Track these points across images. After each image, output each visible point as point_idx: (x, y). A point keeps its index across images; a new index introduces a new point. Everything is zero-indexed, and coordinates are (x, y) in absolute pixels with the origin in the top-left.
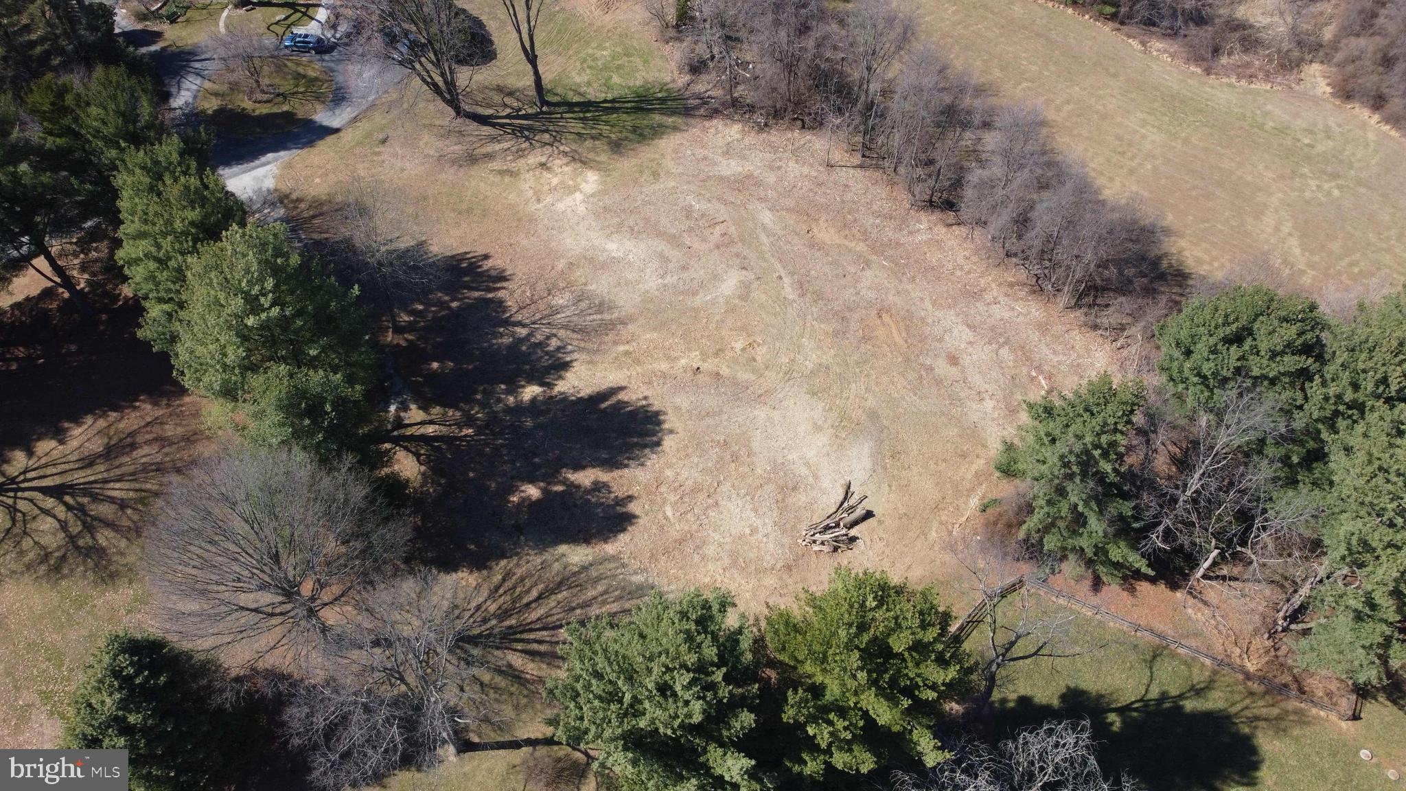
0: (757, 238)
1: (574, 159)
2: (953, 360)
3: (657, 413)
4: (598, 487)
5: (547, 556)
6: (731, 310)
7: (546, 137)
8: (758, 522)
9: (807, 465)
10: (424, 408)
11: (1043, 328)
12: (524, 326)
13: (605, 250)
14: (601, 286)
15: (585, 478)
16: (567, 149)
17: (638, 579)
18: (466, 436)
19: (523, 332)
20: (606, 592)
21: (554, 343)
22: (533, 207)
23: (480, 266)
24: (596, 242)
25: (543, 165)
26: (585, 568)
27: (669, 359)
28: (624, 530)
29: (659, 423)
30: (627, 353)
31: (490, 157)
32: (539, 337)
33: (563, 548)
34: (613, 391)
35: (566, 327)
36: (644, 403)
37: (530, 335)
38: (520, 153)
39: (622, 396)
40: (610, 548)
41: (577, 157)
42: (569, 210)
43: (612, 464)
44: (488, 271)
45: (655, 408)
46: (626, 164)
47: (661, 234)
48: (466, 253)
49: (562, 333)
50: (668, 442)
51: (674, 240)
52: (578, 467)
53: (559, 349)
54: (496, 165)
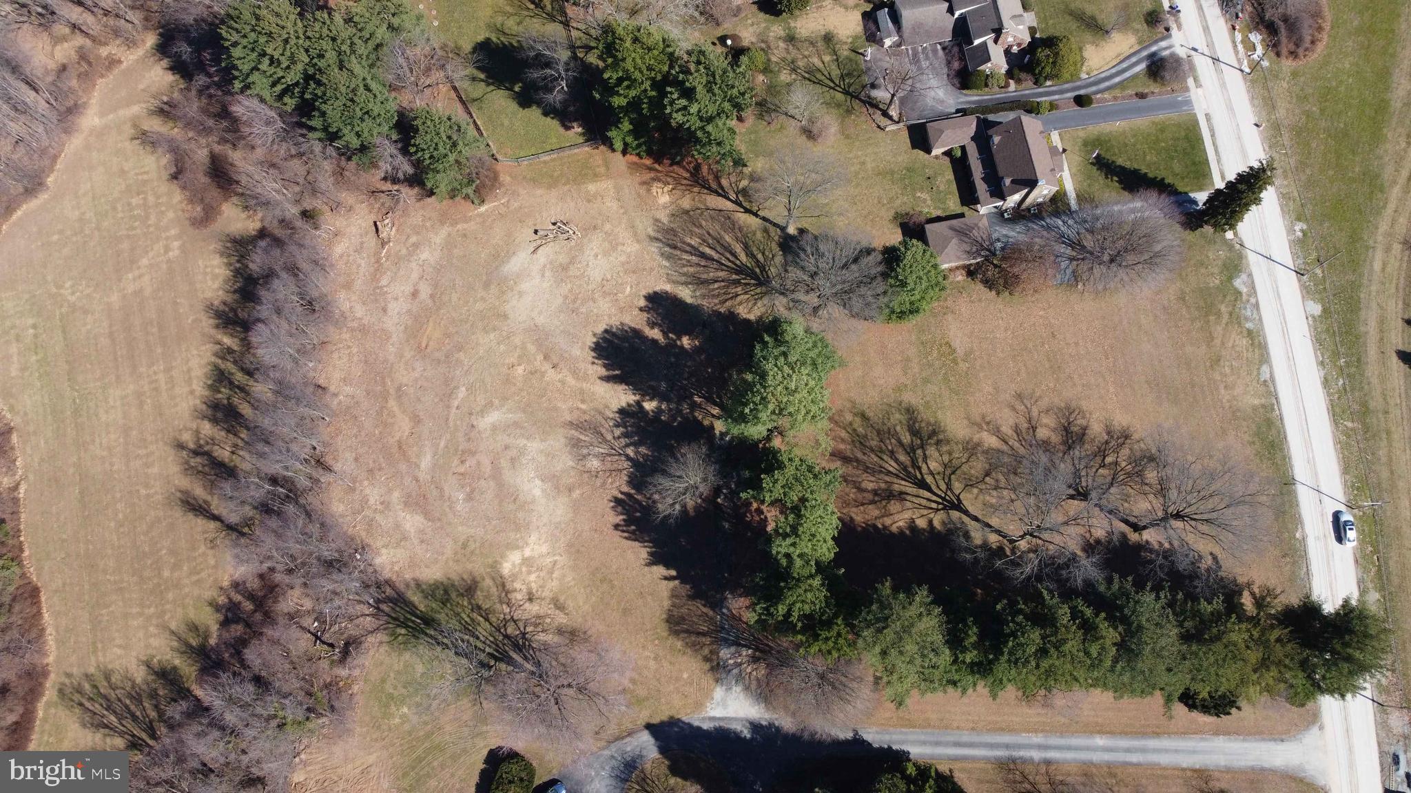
0: (446, 447)
1: (507, 593)
2: (415, 294)
3: (594, 350)
4: (652, 325)
5: (699, 302)
6: (505, 399)
7: (510, 630)
8: (591, 258)
9: (543, 276)
10: (712, 427)
11: (348, 286)
12: (627, 456)
13: (543, 491)
14: (565, 461)
15: (655, 334)
16: (505, 606)
17: (666, 263)
18: (700, 397)
19: (630, 451)
20: (684, 266)
21: (618, 432)
22: (562, 560)
23: (624, 520)
24: (543, 501)
25: (530, 600)
26: (686, 284)
27: (563, 382)
28: (655, 293)
29: (597, 344)
30: (583, 401)
31: (560, 631)
32: (623, 441)
33: (689, 300)
34: (607, 379)
35: (605, 441)
36: (596, 361)
37: (627, 446)
38: (538, 620)
39: (604, 372)
40: (668, 288)
41: (503, 594)
42: (541, 542)
43: (637, 333)
44: (622, 514)
45: (593, 354)
46: (477, 567)
47: (501, 485)
48: (626, 538)
49: (609, 437)
50: (600, 329)
51: (497, 474)
52: (654, 341)
53: (617, 426)
54: (561, 619)
